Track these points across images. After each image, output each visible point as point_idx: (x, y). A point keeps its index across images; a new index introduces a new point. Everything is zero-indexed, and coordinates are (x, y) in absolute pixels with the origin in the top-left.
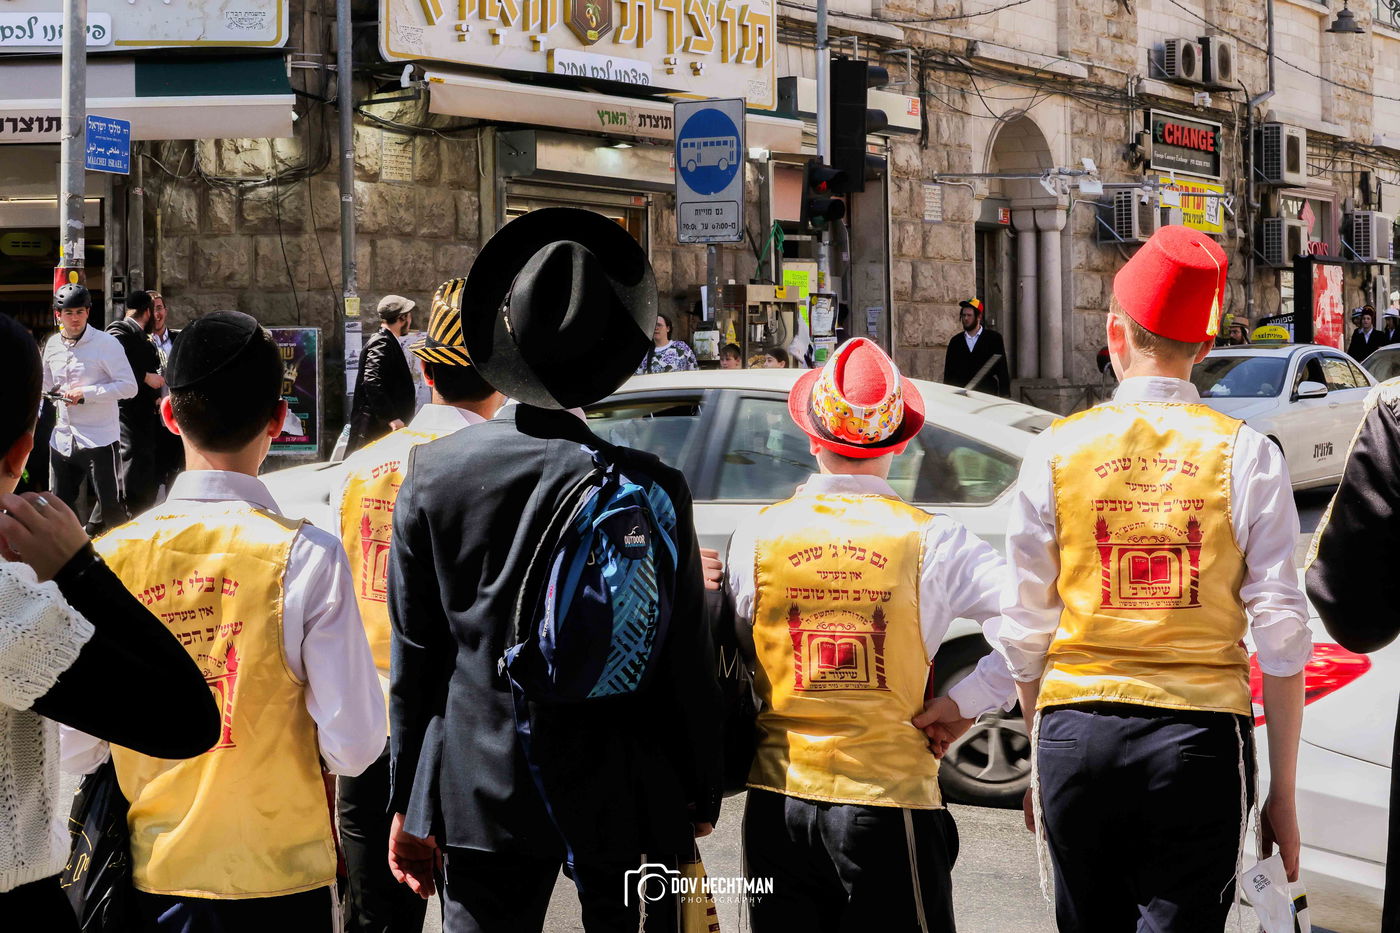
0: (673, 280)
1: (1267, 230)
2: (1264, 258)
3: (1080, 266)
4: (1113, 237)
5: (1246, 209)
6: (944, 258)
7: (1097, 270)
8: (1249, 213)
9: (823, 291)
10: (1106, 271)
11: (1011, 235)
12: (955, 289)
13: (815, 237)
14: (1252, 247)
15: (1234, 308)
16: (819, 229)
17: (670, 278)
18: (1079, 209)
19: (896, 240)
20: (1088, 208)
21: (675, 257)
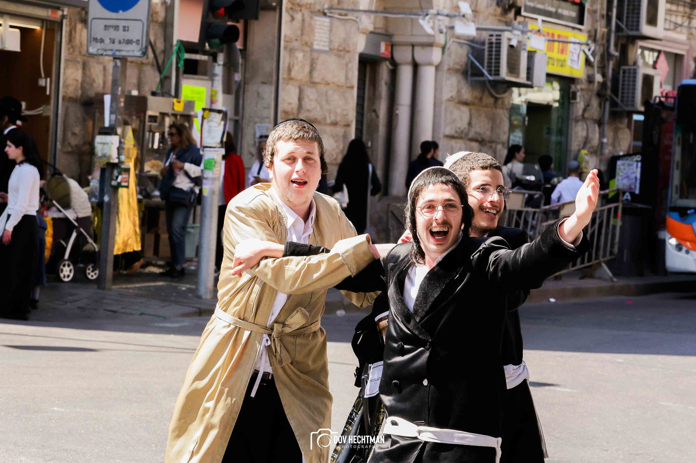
0: (82, 87)
1: (624, 77)
2: (619, 101)
3: (451, 99)
4: (482, 75)
5: (606, 57)
6: (328, 84)
7: (466, 103)
8: (608, 60)
9: (215, 107)
10: (473, 104)
11: (391, 67)
12: (336, 112)
13: (211, 58)
14: (609, 92)
15: (588, 145)
16: (215, 50)
17: (79, 85)
18: (453, 47)
19: (286, 65)
20: (462, 47)
21: (85, 66)
